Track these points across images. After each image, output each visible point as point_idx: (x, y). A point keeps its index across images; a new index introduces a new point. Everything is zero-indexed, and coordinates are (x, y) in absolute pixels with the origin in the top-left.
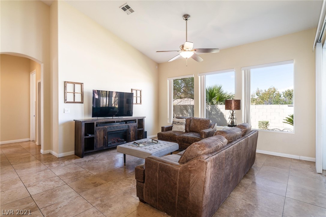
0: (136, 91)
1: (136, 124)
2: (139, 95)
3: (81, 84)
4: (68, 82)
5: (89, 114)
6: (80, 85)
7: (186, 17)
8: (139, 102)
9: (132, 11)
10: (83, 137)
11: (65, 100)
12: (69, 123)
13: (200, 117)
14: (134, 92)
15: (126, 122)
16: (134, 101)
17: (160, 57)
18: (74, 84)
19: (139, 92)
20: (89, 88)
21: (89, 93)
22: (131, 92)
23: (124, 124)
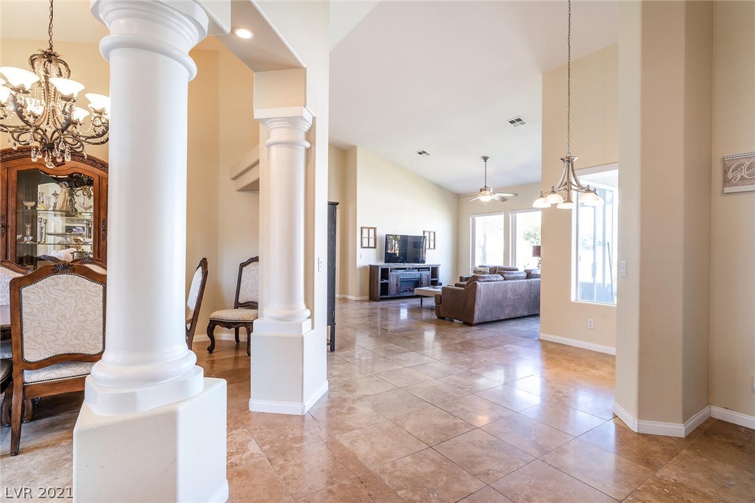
0: (429, 232)
1: (429, 273)
2: (432, 238)
3: (375, 229)
4: (364, 228)
5: (381, 259)
6: (373, 230)
7: (485, 159)
8: (432, 246)
9: (428, 154)
10: (380, 282)
11: (362, 245)
12: (364, 268)
13: (510, 266)
14: (427, 234)
15: (419, 269)
16: (427, 247)
17: (460, 188)
18: (369, 228)
19: (432, 235)
20: (382, 233)
21: (381, 238)
22: (422, 235)
23: (416, 272)
